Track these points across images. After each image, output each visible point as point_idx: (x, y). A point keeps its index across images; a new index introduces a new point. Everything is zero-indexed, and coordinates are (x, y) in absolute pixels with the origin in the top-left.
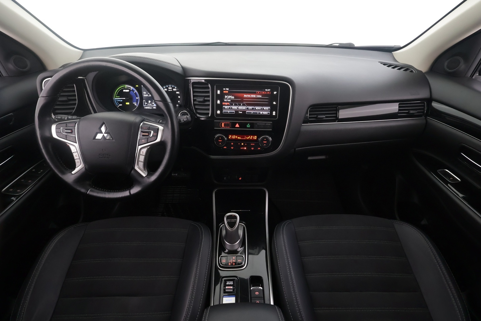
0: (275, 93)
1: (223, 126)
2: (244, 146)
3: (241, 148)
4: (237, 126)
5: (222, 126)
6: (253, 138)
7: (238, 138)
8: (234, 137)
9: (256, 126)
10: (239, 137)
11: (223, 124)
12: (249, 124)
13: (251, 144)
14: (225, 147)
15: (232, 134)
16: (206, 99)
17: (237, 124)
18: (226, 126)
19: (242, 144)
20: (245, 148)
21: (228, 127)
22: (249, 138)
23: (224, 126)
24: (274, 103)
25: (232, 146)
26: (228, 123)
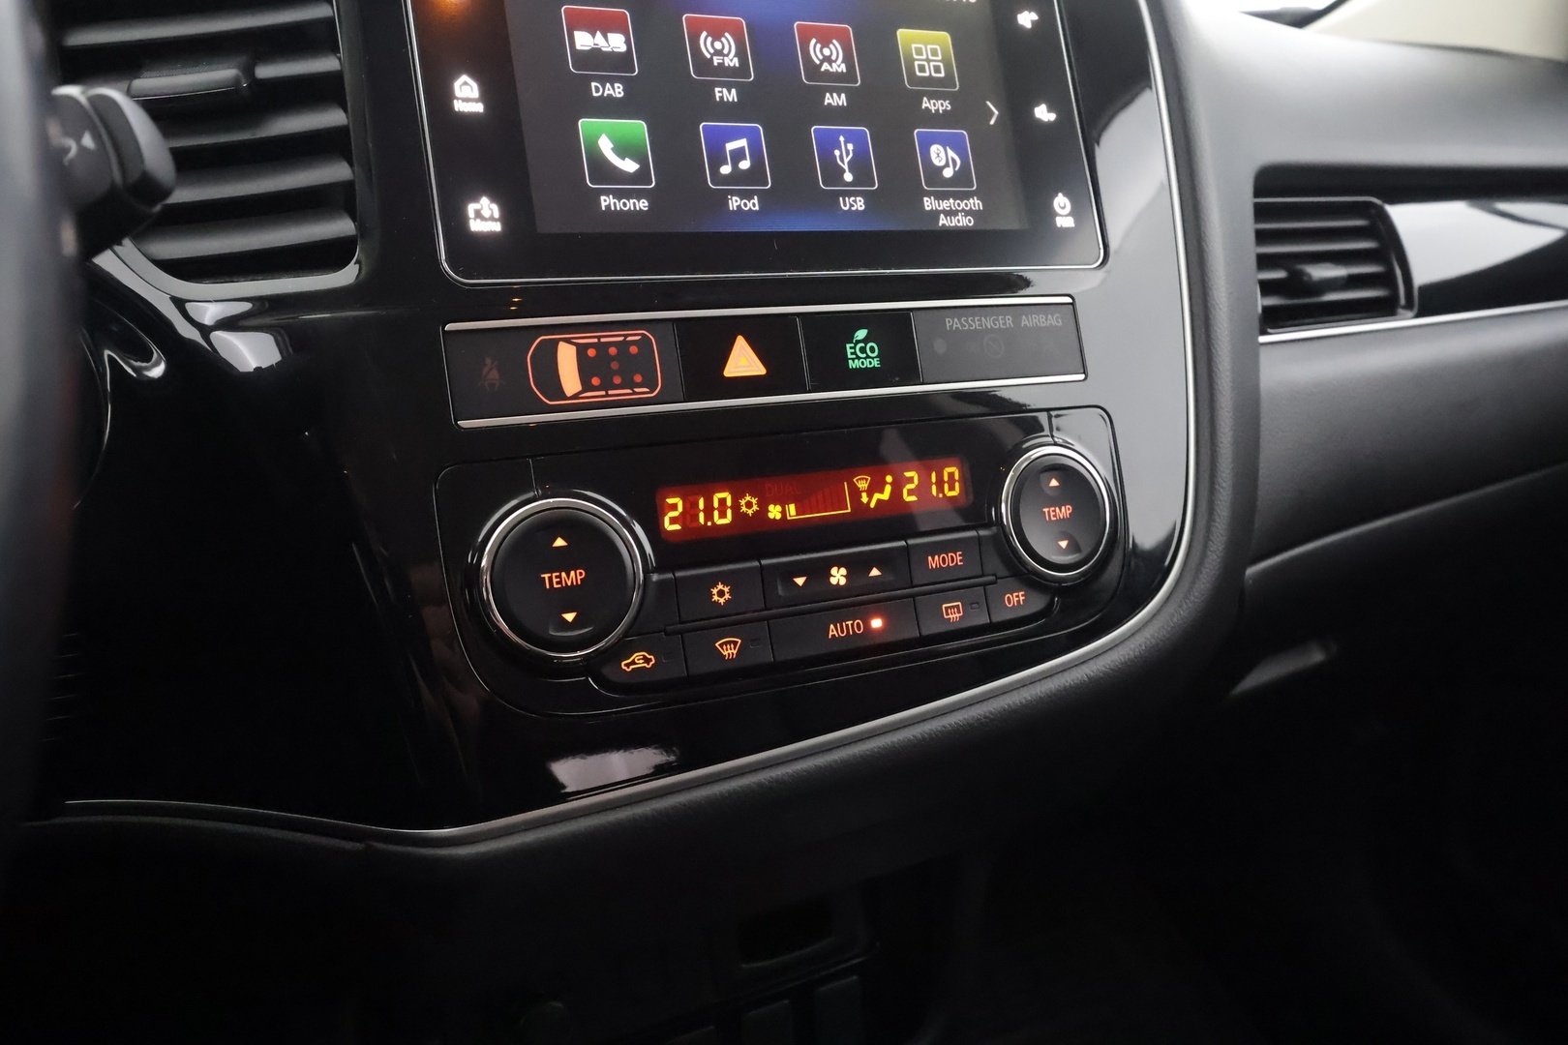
0: (1026, 19)
1: (570, 379)
2: (851, 602)
3: (833, 631)
4: (743, 361)
5: (554, 387)
6: (922, 490)
7: (774, 512)
8: (721, 508)
9: (940, 346)
10: (783, 503)
11: (567, 358)
12: (861, 334)
13: (934, 562)
14: (638, 660)
15: (697, 481)
16: (265, 72)
17: (740, 342)
18: (606, 385)
19: (838, 576)
20: (877, 623)
21: (632, 385)
22: (886, 496)
23: (587, 386)
24: (1043, 113)
25: (726, 621)
26: (625, 344)
